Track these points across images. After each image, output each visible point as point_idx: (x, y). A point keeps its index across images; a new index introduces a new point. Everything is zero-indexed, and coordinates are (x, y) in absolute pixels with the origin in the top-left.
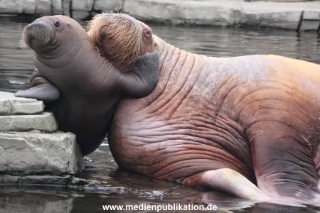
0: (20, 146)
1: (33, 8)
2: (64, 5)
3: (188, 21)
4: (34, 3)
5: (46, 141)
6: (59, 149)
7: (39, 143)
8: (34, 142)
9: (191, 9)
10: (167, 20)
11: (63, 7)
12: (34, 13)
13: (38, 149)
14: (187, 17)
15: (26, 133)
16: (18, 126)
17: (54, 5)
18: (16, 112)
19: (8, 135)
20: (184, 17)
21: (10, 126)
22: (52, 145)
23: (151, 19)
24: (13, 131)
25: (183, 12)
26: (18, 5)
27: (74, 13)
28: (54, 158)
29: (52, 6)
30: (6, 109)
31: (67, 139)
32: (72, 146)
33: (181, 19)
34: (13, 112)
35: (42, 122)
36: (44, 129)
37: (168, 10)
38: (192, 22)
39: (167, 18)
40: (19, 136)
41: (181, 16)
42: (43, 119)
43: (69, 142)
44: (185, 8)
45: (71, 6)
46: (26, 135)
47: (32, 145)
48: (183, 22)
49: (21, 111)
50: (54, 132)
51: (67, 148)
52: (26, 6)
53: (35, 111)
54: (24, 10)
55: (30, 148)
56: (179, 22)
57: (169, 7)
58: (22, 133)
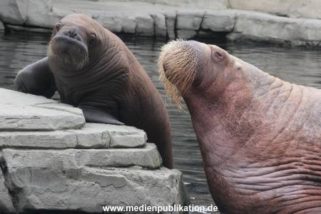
0: (120, 184)
1: (133, 26)
2: (168, 23)
3: (310, 43)
4: (134, 21)
5: (149, 178)
6: (163, 189)
7: (140, 181)
8: (135, 180)
9: (314, 28)
10: (286, 42)
11: (166, 26)
12: (134, 32)
13: (140, 188)
14: (310, 38)
15: (126, 169)
16: (117, 161)
17: (157, 23)
18: (115, 145)
19: (105, 171)
20: (305, 38)
21: (108, 161)
22: (155, 183)
23: (267, 39)
24: (111, 166)
25: (305, 32)
26: (116, 23)
27: (179, 31)
28: (158, 198)
29: (155, 25)
30: (104, 142)
31: (172, 177)
32: (178, 186)
33: (302, 40)
34: (112, 146)
35: (145, 157)
36: (146, 165)
37: (288, 29)
38: (316, 43)
39: (285, 39)
40: (118, 173)
41: (303, 36)
42: (145, 154)
43: (174, 181)
44: (307, 28)
45: (176, 24)
46: (126, 171)
47: (132, 183)
48: (304, 43)
49: (121, 144)
50: (158, 168)
51: (172, 187)
52: (126, 24)
53: (137, 145)
54: (123, 28)
55: (130, 186)
56: (300, 43)
57: (289, 26)
58: (121, 170)
